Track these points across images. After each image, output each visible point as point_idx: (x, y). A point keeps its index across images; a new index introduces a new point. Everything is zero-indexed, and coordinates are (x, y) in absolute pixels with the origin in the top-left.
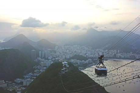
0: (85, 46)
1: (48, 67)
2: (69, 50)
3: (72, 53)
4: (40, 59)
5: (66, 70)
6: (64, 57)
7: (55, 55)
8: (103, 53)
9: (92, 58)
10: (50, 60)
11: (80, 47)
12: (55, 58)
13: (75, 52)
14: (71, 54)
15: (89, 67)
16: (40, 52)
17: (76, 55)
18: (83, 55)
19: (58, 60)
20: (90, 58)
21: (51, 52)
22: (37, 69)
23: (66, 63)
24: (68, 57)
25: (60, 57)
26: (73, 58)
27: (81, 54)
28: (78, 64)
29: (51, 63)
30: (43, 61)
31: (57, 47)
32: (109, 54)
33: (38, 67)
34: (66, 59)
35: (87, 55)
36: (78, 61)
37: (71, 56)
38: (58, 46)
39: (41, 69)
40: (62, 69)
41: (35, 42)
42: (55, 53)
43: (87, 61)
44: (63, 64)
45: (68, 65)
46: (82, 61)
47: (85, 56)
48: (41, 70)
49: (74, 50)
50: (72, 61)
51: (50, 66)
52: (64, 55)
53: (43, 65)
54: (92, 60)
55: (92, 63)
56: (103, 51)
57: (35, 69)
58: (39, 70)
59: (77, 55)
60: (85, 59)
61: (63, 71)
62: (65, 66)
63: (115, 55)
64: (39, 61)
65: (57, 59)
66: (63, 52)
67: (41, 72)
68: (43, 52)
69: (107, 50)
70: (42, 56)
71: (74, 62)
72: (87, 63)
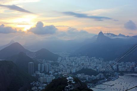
0: (95, 57)
1: (49, 83)
2: (74, 62)
3: (79, 66)
4: (39, 73)
5: (71, 87)
6: (68, 71)
7: (58, 69)
8: (118, 66)
9: (104, 72)
10: (51, 75)
11: (88, 59)
12: (57, 72)
13: (83, 64)
14: (77, 67)
15: (101, 84)
16: (39, 65)
17: (83, 69)
18: (93, 69)
19: (61, 75)
20: (101, 72)
21: (52, 64)
22: (35, 85)
23: (71, 79)
24: (74, 71)
25: (64, 71)
26: (79, 72)
27: (90, 68)
28: (86, 79)
29: (52, 79)
30: (43, 76)
31: (60, 59)
32: (125, 67)
33: (37, 83)
34: (71, 73)
35: (97, 68)
36: (87, 76)
37: (78, 69)
38: (62, 57)
39: (40, 86)
40: (66, 87)
41: (33, 53)
42: (58, 66)
43: (97, 76)
44: (67, 80)
45: (74, 81)
46: (91, 76)
47: (95, 69)
48: (40, 88)
49: (82, 63)
50: (79, 76)
51: (52, 82)
52: (69, 68)
53: (42, 81)
54: (104, 75)
55: (104, 79)
56: (117, 64)
57: (32, 86)
58: (38, 87)
59: (85, 68)
60: (95, 73)
61: (68, 88)
62: (70, 82)
63: (133, 68)
64: (38, 76)
65: (60, 73)
66: (68, 65)
67: (40, 90)
68: (43, 65)
69: (122, 63)
70: (41, 70)
71: (82, 78)
72: (98, 78)
